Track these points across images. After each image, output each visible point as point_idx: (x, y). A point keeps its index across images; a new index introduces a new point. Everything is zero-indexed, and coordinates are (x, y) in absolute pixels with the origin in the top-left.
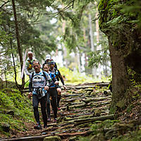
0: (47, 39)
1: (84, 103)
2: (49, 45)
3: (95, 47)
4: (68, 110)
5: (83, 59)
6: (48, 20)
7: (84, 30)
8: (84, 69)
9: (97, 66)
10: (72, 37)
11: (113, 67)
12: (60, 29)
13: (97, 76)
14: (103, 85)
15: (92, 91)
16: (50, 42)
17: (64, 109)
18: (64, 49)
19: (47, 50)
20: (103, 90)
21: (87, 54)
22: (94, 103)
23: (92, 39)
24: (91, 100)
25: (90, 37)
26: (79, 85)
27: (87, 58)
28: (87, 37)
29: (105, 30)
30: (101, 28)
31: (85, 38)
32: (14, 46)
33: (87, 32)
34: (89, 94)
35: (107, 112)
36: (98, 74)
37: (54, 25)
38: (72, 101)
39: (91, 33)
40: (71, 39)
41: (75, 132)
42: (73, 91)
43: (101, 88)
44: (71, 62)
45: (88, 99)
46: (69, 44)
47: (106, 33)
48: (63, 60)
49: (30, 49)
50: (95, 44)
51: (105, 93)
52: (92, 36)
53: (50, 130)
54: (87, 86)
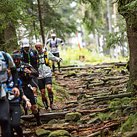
0: (67, 21)
1: (103, 82)
2: (70, 27)
3: (113, 29)
4: (88, 88)
5: (101, 40)
6: (68, 4)
7: (102, 13)
8: (102, 50)
9: (115, 47)
10: (92, 19)
11: (130, 47)
12: (79, 12)
13: (115, 57)
14: (121, 65)
15: (110, 70)
16: (70, 25)
17: (84, 88)
18: (83, 31)
19: (68, 32)
20: (120, 69)
21: (105, 35)
22: (112, 82)
23: (109, 22)
24: (110, 79)
25: (107, 19)
26: (98, 65)
27: (105, 39)
28: (105, 19)
29: (124, 12)
30: (119, 11)
31: (104, 20)
32: (37, 28)
33: (105, 15)
34: (108, 73)
35: (125, 90)
36: (115, 55)
37: (74, 9)
38: (91, 80)
39: (108, 16)
40: (90, 21)
41: (95, 108)
42: (92, 70)
43: (118, 67)
44: (89, 43)
45: (107, 78)
46: (88, 26)
47: (124, 15)
48: (83, 41)
49: (52, 31)
50: (113, 27)
51: (123, 72)
52: (109, 19)
53: (71, 107)
54: (106, 66)
